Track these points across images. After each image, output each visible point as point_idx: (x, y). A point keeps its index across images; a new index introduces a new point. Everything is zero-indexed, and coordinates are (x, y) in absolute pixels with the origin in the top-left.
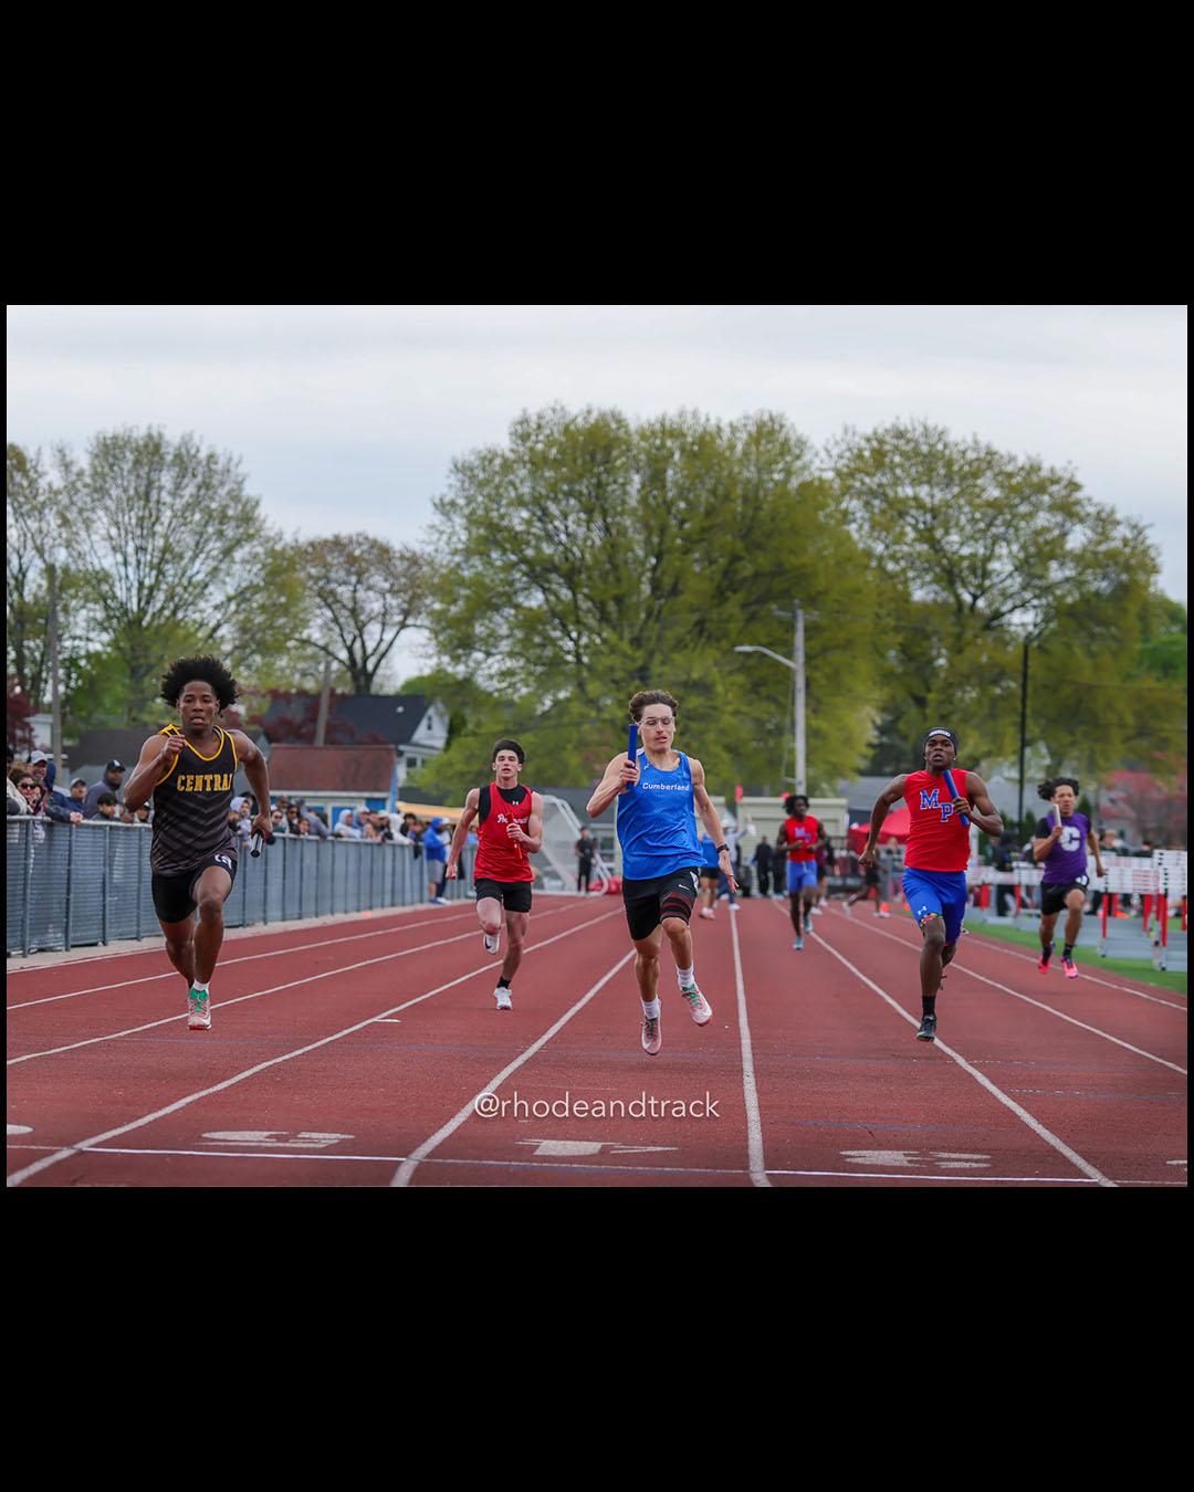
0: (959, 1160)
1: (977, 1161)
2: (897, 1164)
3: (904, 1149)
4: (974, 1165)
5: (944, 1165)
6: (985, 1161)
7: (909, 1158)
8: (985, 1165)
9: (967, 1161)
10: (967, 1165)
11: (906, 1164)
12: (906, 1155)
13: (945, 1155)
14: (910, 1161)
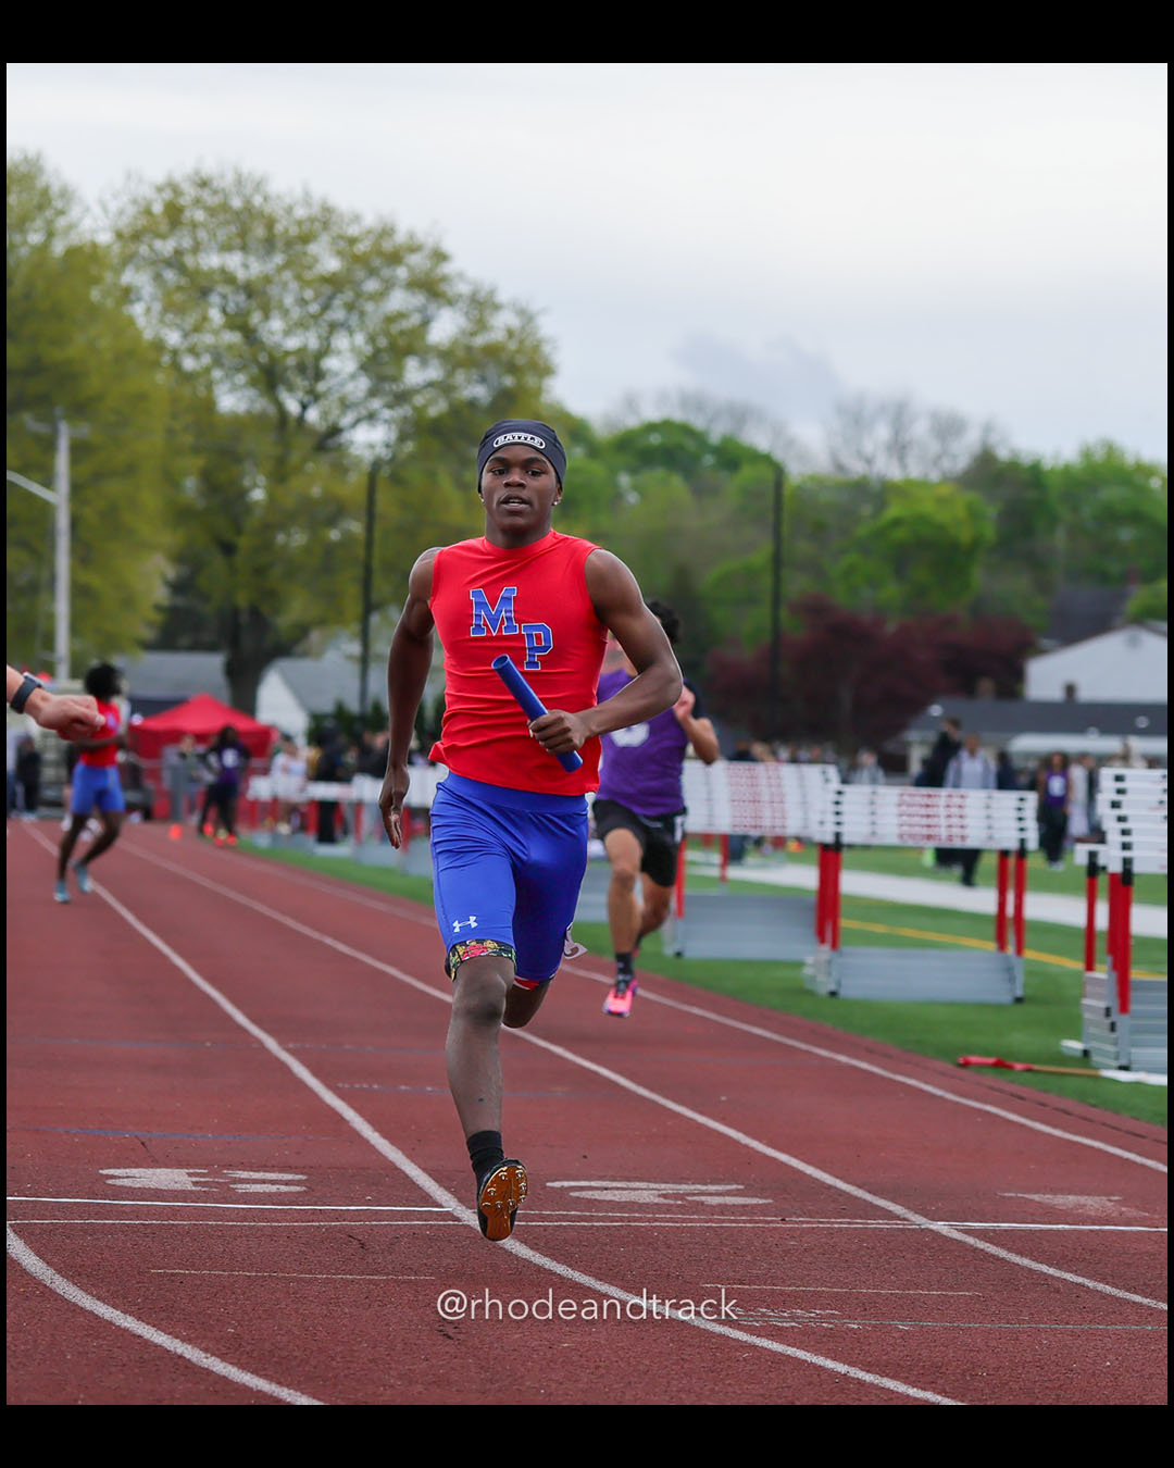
0: (264, 1182)
1: (287, 1183)
2: (178, 1187)
3: (188, 1166)
4: (284, 1188)
5: (241, 1188)
6: (298, 1183)
7: (194, 1179)
8: (298, 1189)
9: (273, 1182)
10: (273, 1188)
11: (190, 1187)
12: (190, 1175)
13: (244, 1175)
14: (195, 1183)
